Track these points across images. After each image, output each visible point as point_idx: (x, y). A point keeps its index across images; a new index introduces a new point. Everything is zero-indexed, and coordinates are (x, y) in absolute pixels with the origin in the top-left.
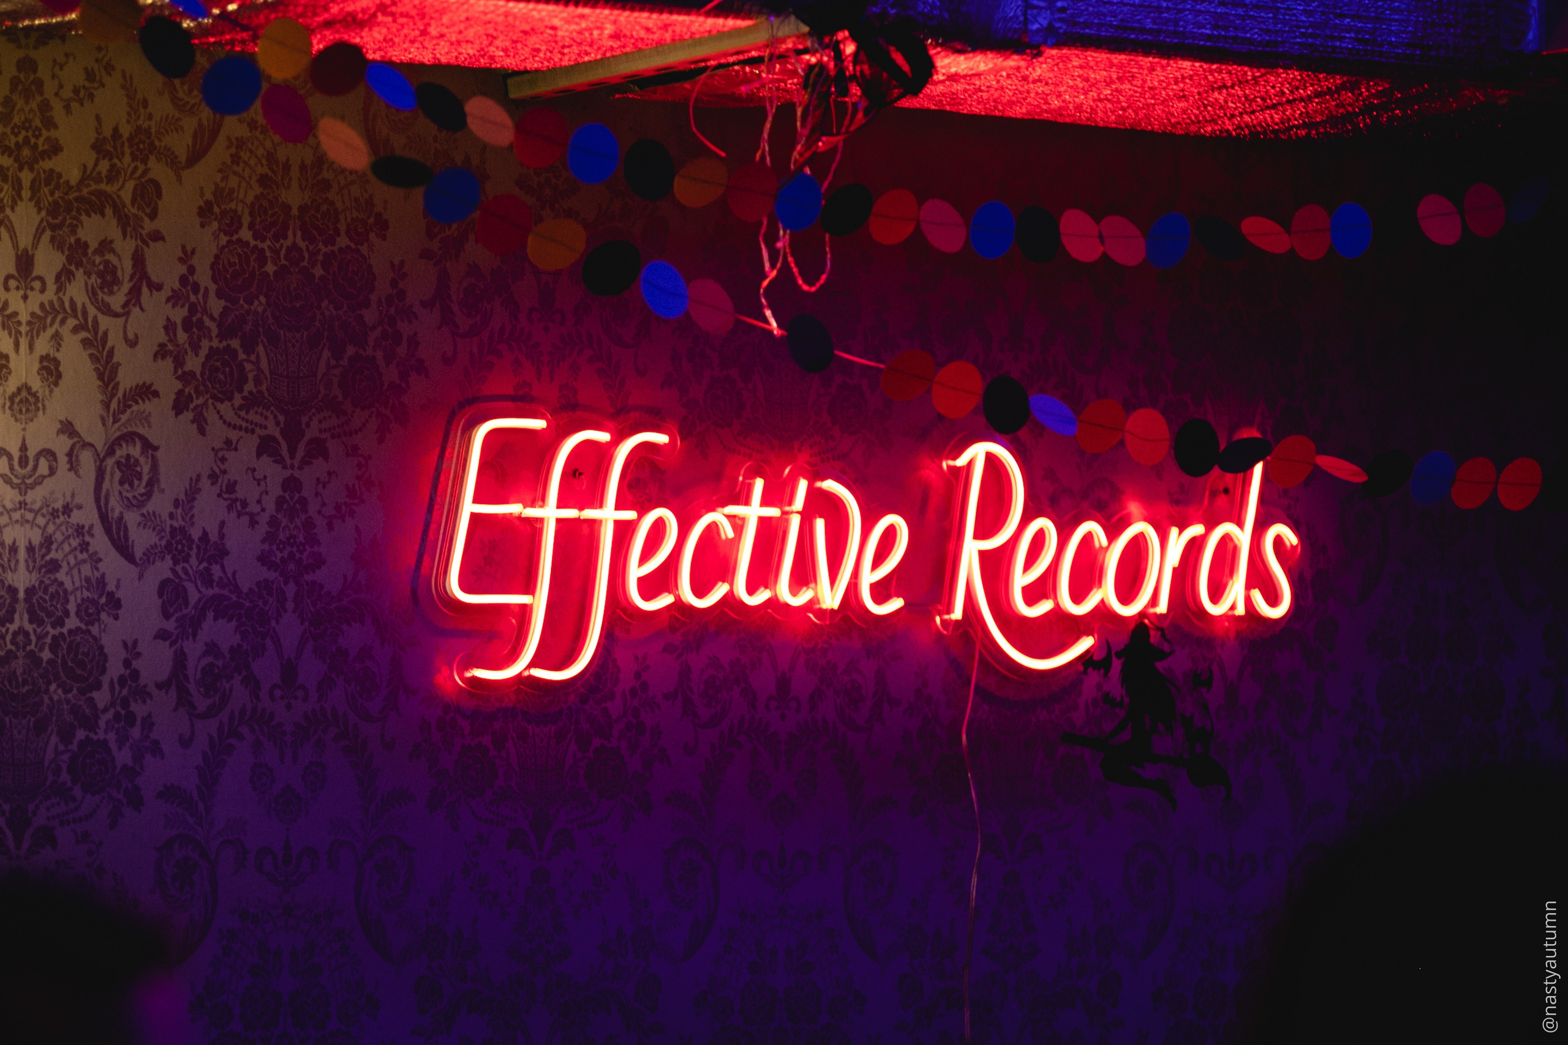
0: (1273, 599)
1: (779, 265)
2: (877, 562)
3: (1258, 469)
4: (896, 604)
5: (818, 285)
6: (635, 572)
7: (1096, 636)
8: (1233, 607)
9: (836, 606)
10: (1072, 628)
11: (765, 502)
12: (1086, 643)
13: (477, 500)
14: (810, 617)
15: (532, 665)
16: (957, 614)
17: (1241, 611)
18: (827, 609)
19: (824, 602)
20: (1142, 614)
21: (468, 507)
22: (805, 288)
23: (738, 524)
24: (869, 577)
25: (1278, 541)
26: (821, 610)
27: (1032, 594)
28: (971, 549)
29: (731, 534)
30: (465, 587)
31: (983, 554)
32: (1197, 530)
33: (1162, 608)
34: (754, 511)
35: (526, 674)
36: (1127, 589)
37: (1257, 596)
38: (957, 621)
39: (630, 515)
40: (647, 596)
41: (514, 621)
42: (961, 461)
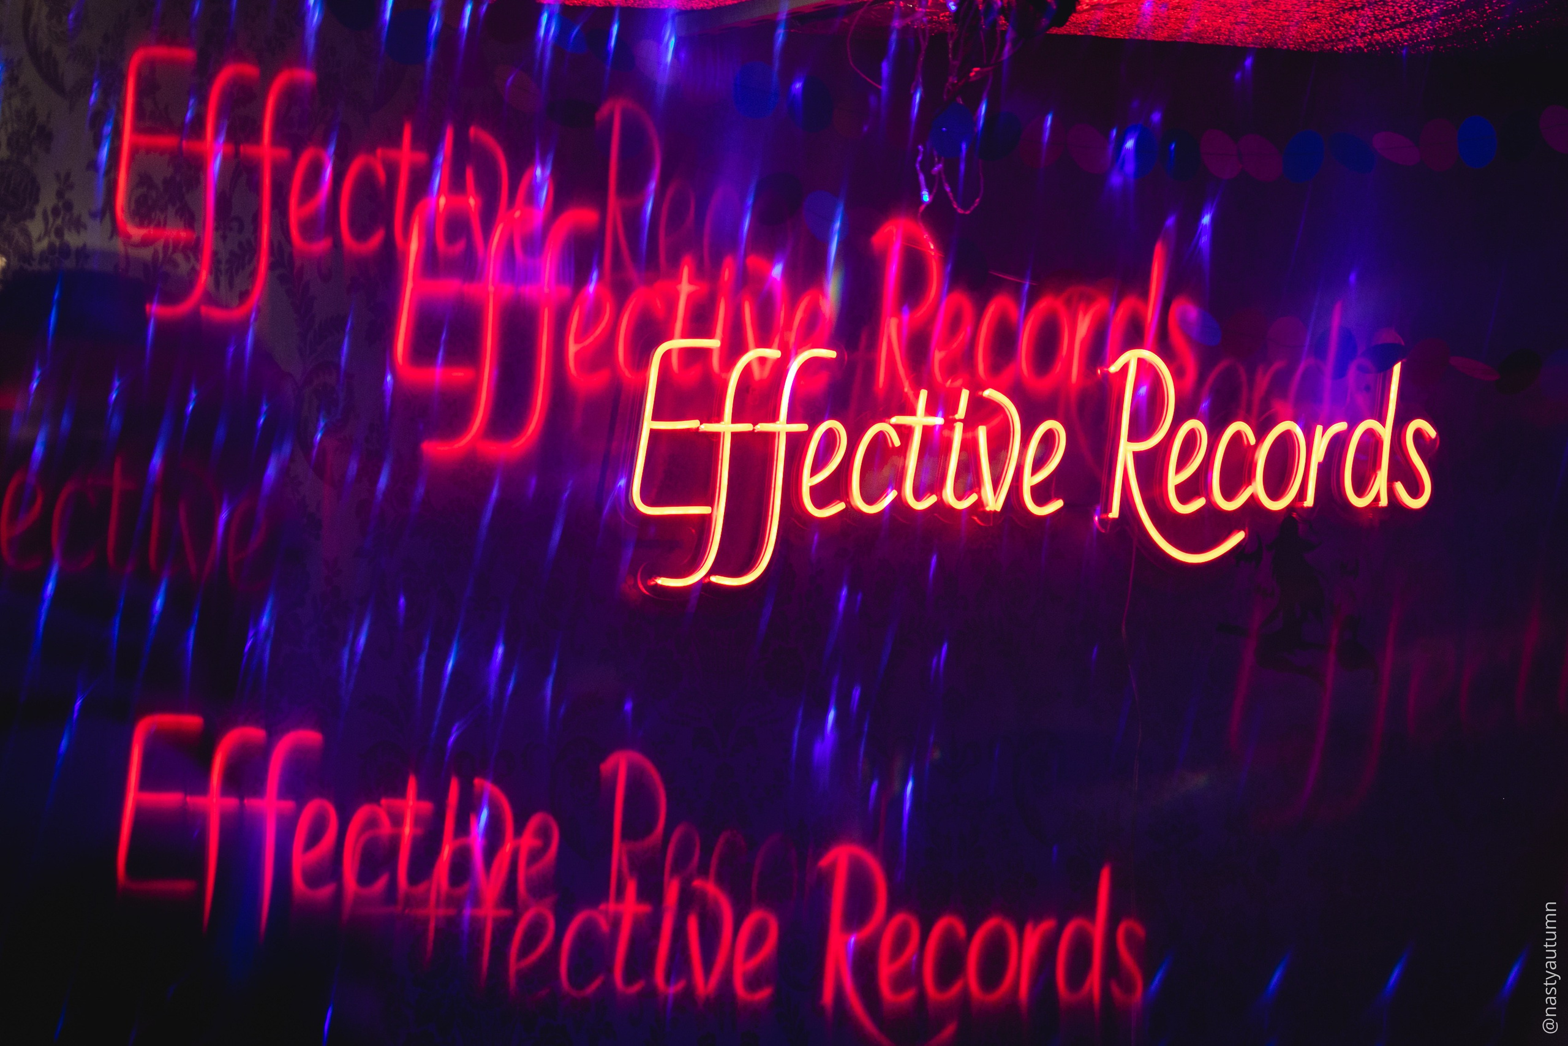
0: (1415, 490)
1: (935, 191)
2: (1037, 467)
3: (1397, 369)
4: (1057, 505)
5: (972, 208)
6: (808, 481)
7: (1247, 530)
8: (1377, 498)
9: (999, 509)
10: (1223, 524)
11: (930, 411)
12: (1238, 537)
13: (656, 417)
14: (974, 520)
15: (712, 572)
16: (1115, 513)
17: (1384, 502)
18: (991, 511)
19: (987, 505)
20: (1290, 508)
21: (648, 424)
22: (960, 211)
23: (905, 432)
24: (1029, 481)
25: (1419, 434)
26: (986, 512)
27: (1186, 492)
28: (1126, 451)
29: (897, 442)
30: (647, 500)
31: (1137, 455)
32: (1341, 426)
33: (1309, 502)
34: (920, 420)
35: (707, 580)
36: (1276, 485)
37: (1399, 487)
38: (1114, 519)
39: (802, 427)
40: (819, 504)
41: (693, 531)
42: (1114, 368)
